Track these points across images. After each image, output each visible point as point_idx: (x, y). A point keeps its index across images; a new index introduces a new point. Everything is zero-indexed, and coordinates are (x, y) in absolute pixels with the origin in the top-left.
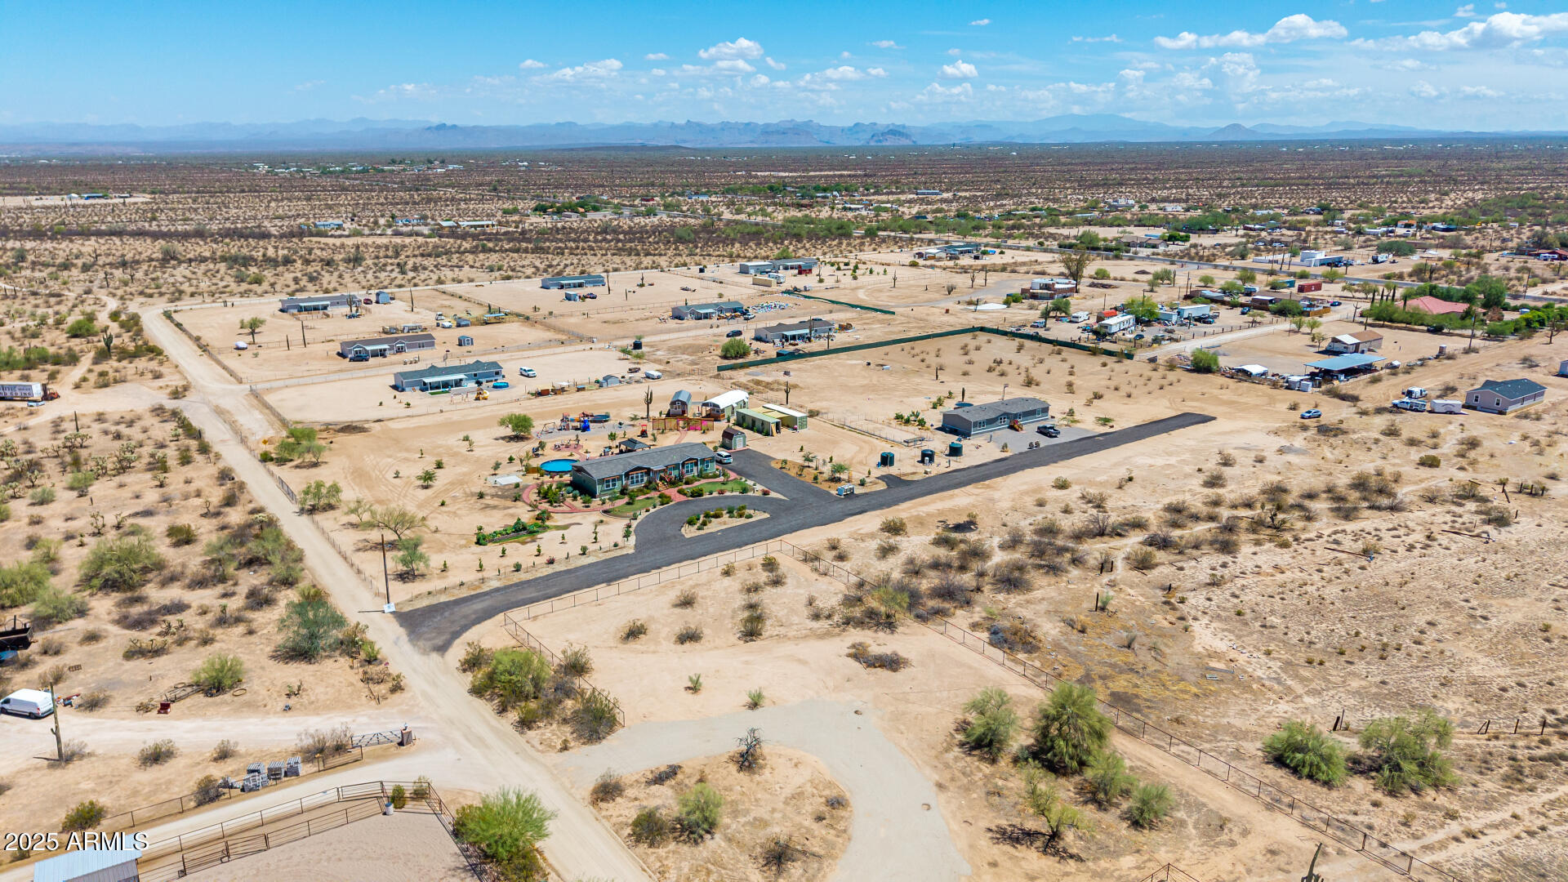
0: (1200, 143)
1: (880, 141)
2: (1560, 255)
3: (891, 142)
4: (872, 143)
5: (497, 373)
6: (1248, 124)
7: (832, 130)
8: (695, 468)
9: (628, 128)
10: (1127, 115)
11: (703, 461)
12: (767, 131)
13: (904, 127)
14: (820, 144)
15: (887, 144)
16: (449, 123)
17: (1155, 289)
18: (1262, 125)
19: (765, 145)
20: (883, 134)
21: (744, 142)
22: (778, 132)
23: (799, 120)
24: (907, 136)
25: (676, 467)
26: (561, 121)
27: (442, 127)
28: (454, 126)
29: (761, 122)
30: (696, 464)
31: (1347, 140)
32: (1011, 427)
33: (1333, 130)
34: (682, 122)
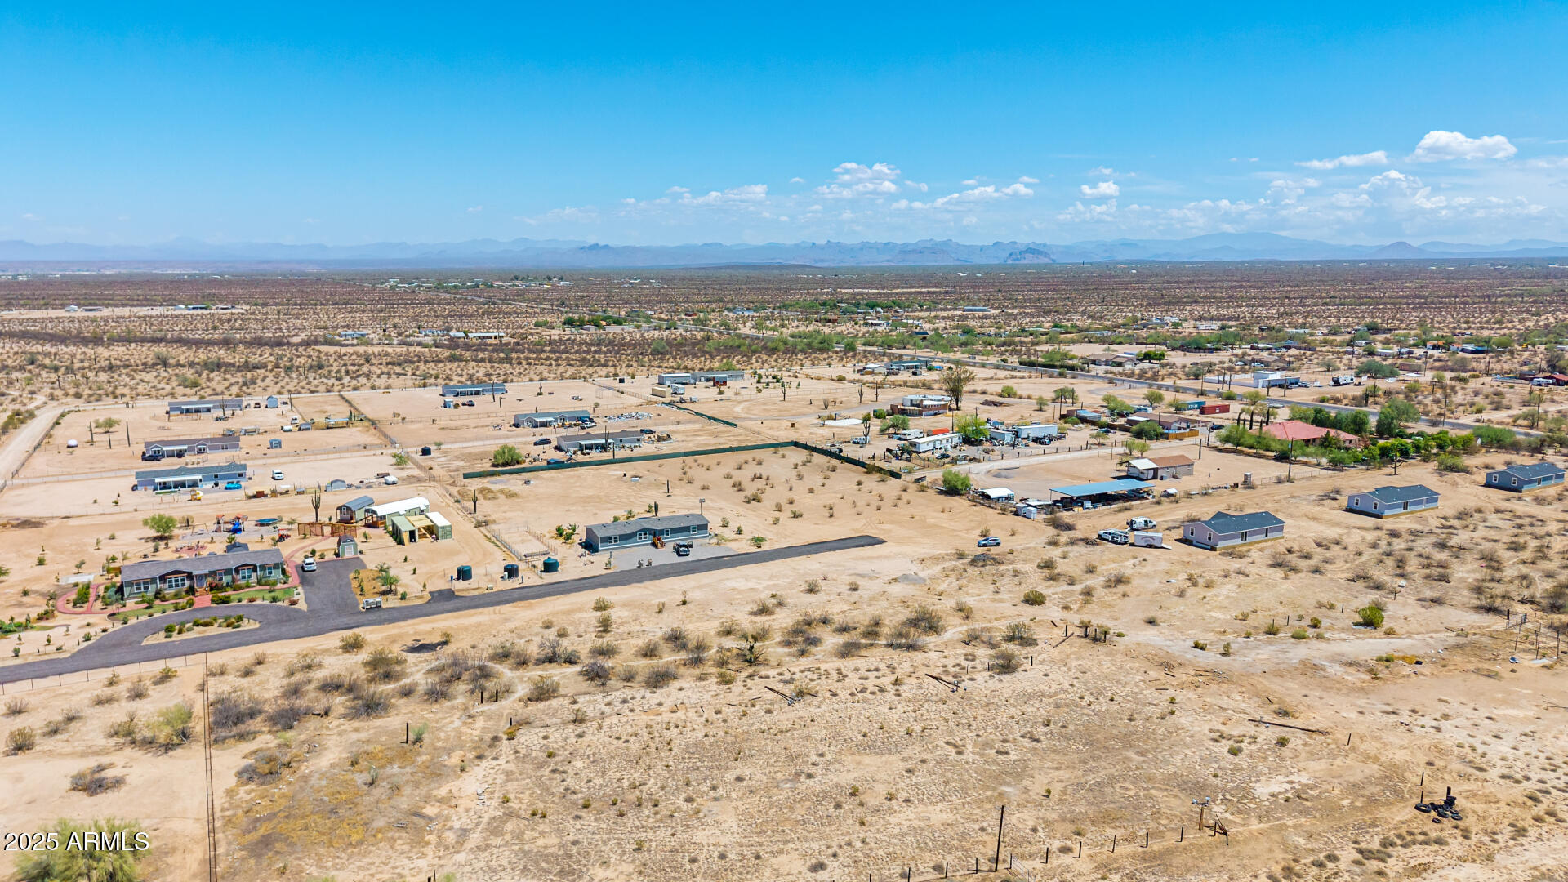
0: (1349, 261)
1: (1018, 259)
2: (1558, 380)
3: (1028, 260)
4: (1010, 262)
5: (241, 475)
6: (1416, 243)
7: (970, 249)
8: (254, 575)
9: (772, 247)
10: (1284, 233)
11: (263, 568)
12: (906, 250)
13: (1045, 245)
14: (958, 263)
15: (1026, 262)
16: (602, 243)
17: (1044, 408)
18: (1434, 244)
19: (901, 264)
20: (1021, 253)
21: (881, 261)
22: (914, 251)
23: (938, 239)
24: (1046, 255)
25: (228, 572)
26: (709, 241)
27: (595, 247)
28: (606, 246)
29: (900, 242)
30: (255, 570)
31: (1506, 259)
32: (654, 545)
33: (1513, 248)
34: (822, 242)
